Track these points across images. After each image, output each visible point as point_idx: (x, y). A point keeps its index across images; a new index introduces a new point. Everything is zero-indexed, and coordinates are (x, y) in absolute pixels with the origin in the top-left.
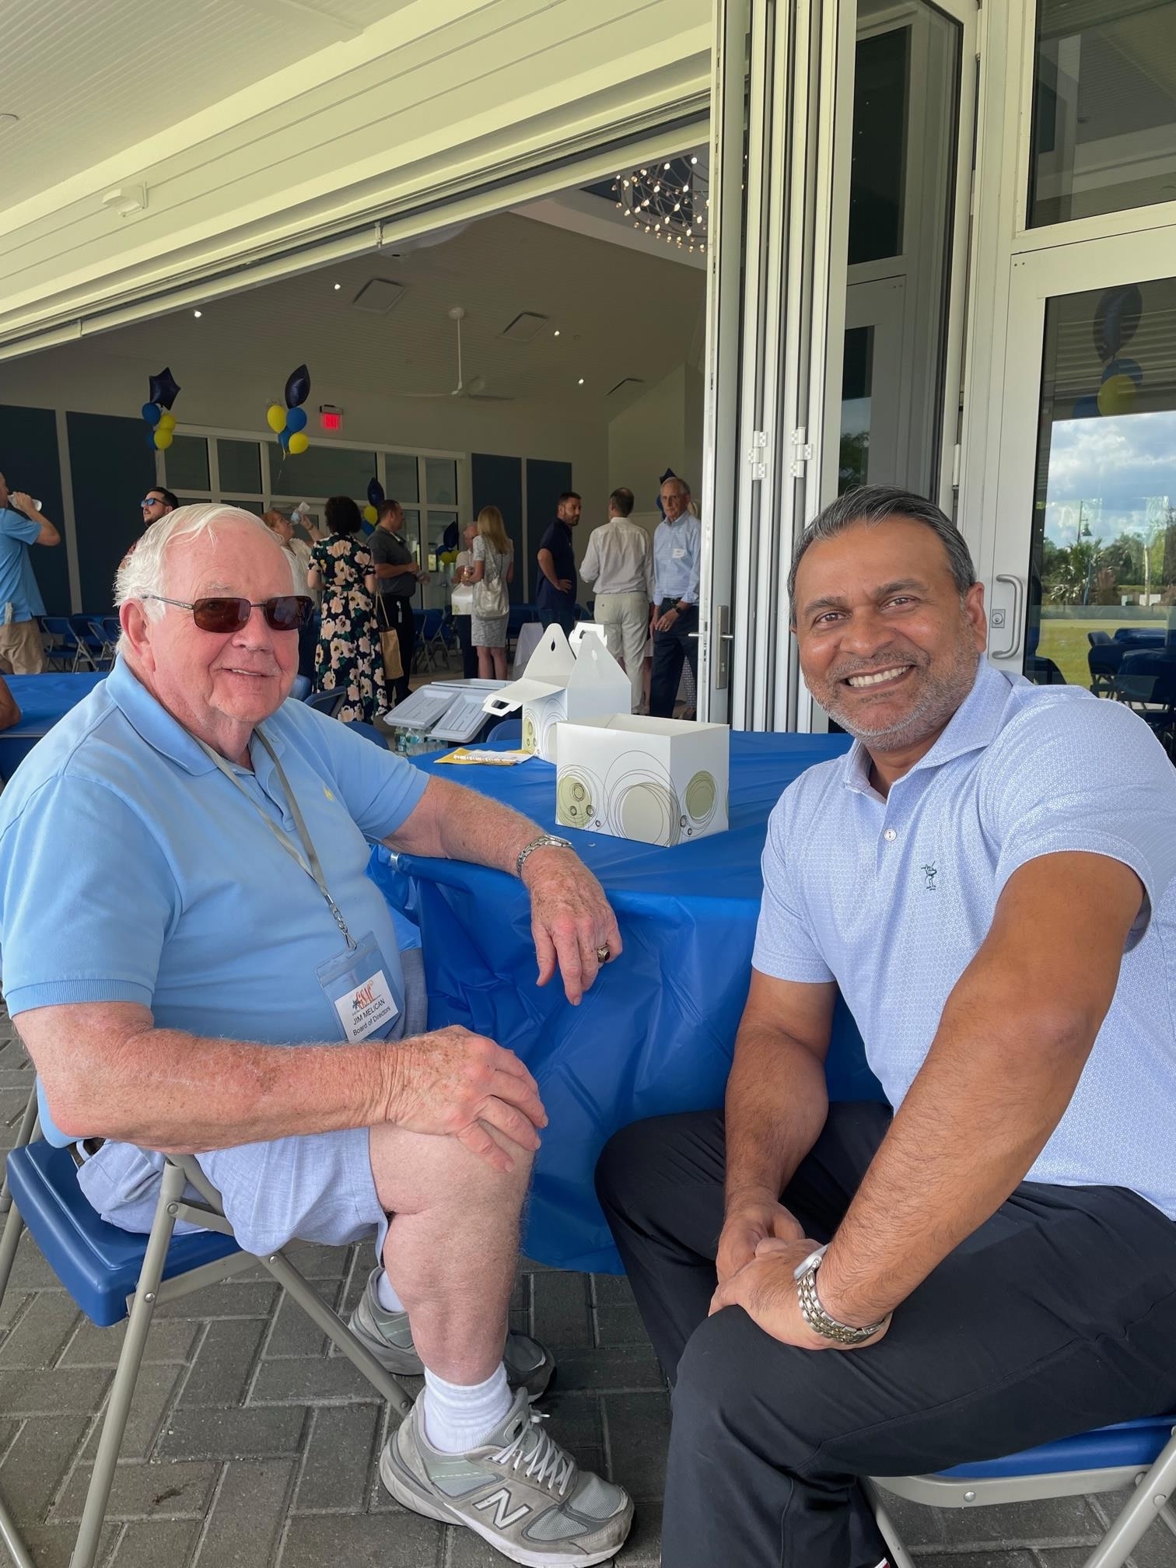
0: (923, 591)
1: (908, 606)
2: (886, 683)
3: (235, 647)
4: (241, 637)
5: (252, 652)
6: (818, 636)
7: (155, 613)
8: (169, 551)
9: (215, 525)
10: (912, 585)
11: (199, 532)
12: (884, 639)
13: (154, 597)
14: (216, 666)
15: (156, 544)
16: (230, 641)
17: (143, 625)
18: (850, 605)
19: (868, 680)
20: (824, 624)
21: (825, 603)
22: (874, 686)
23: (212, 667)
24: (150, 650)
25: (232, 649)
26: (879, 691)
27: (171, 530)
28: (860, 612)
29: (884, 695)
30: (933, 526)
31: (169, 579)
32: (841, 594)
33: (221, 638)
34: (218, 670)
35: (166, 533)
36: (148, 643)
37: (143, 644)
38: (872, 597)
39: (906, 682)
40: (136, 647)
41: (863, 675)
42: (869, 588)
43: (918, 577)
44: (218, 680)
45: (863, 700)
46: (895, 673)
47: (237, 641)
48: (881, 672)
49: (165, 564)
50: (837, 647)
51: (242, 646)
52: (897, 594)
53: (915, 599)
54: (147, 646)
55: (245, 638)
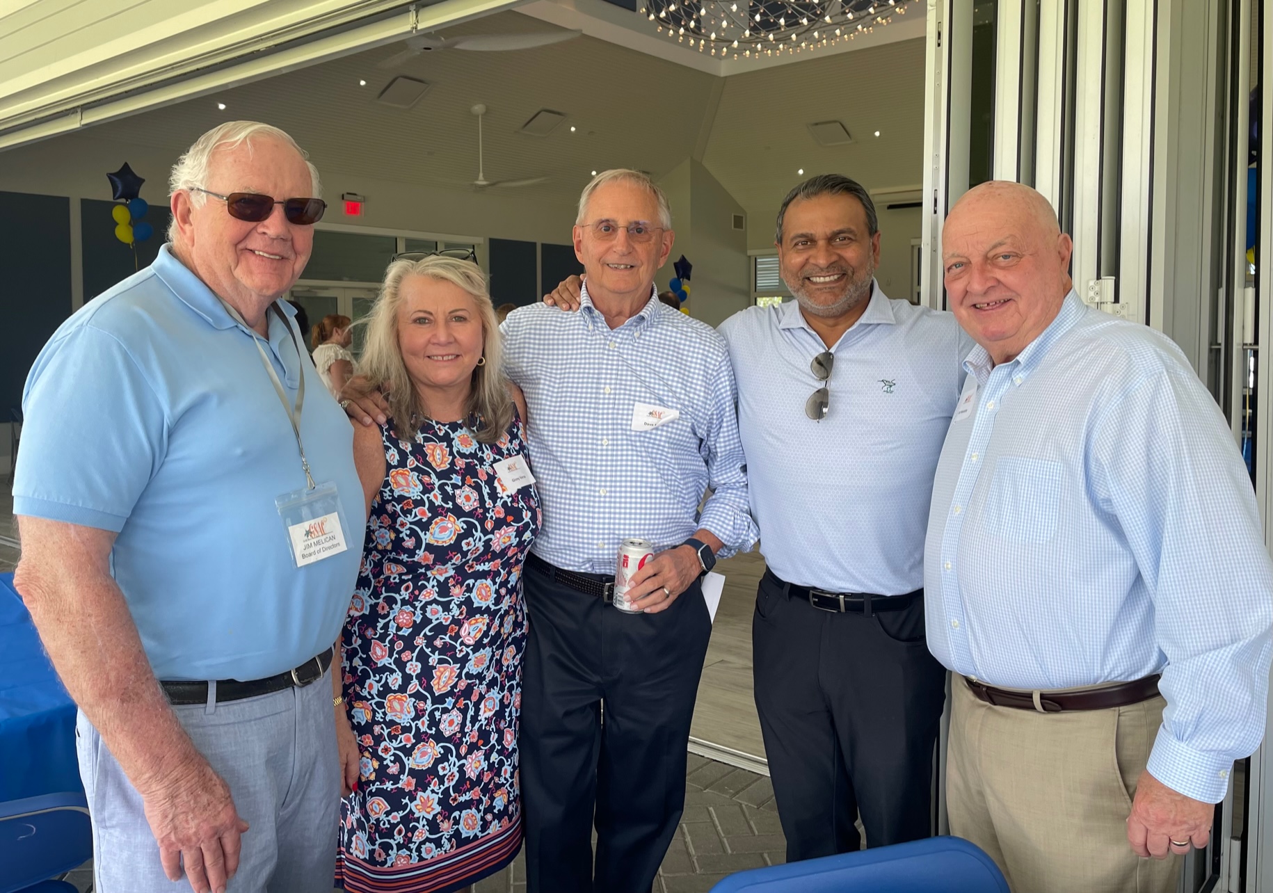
0: (855, 235)
1: (845, 242)
2: (831, 282)
3: (259, 234)
4: (264, 226)
5: (273, 239)
6: (797, 252)
7: (198, 202)
8: (214, 154)
9: (253, 138)
10: (850, 231)
11: (239, 142)
12: (834, 258)
13: (198, 189)
14: (241, 246)
15: (204, 149)
16: (255, 228)
17: (189, 211)
18: (816, 239)
19: (822, 279)
20: (800, 246)
21: (802, 236)
22: (825, 283)
23: (240, 248)
24: (192, 231)
25: (256, 235)
26: (828, 286)
27: (217, 138)
28: (821, 243)
29: (830, 288)
30: (861, 200)
31: (211, 177)
32: (813, 232)
33: (249, 225)
34: (242, 250)
35: (214, 140)
36: (191, 225)
37: (187, 227)
38: (829, 236)
39: (842, 283)
40: (182, 228)
41: (820, 277)
42: (828, 231)
43: (853, 228)
44: (242, 258)
45: (818, 289)
46: (836, 277)
47: (261, 230)
48: (829, 276)
49: (210, 163)
50: (807, 260)
51: (264, 233)
52: (842, 235)
53: (850, 239)
54: (191, 228)
55: (267, 227)
